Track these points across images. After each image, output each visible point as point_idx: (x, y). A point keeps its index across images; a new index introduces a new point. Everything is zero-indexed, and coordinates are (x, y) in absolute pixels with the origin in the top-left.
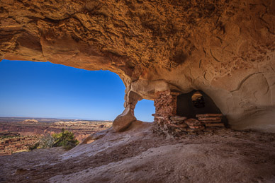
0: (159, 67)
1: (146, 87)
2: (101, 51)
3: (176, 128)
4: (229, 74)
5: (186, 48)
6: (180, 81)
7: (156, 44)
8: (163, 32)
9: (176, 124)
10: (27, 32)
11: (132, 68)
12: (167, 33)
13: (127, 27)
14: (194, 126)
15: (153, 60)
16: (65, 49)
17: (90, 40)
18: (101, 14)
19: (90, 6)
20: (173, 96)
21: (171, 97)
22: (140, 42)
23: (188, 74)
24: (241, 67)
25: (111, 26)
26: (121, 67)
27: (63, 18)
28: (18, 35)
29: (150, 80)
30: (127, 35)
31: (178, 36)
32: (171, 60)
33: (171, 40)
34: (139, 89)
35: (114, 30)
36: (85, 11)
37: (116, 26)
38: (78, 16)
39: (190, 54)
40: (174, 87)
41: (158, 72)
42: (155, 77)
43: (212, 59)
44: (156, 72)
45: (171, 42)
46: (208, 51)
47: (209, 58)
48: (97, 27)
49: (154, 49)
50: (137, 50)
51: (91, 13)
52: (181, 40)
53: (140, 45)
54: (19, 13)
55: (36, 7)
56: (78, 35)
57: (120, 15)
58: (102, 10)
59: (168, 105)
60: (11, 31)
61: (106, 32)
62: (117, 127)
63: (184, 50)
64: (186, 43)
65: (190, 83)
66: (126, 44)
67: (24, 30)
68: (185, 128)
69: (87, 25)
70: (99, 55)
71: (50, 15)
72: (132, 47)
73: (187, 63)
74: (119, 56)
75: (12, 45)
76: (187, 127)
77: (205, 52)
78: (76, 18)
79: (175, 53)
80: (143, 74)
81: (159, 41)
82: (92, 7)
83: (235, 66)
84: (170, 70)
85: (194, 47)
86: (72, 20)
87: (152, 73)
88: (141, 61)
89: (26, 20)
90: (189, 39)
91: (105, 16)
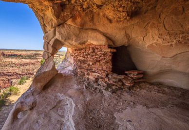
3: (114, 85)
4: (171, 45)
5: (149, 6)
6: (117, 36)
9: (116, 82)
23: (129, 32)
24: (185, 43)
39: (145, 13)
42: (89, 25)
43: (162, 25)
47: (159, 23)
63: (145, 7)
65: (126, 40)
76: (123, 84)
77: (160, 16)
87: (87, 19)
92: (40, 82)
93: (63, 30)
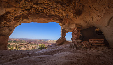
0: (72, 18)
1: (68, 27)
2: (47, 16)
3: (78, 45)
4: (102, 17)
5: (80, 7)
6: (81, 23)
7: (66, 8)
8: (66, 3)
9: (77, 43)
10: (24, 15)
11: (62, 20)
12: (68, 3)
13: (51, 5)
14: (85, 44)
15: (68, 15)
16: (35, 17)
17: (41, 12)
18: (40, 3)
19: (35, 2)
20: (78, 30)
21: (77, 31)
22: (58, 9)
23: (85, 19)
24: (107, 13)
25: (45, 6)
26: (57, 20)
27: (30, 8)
28: (22, 16)
29: (69, 24)
30: (52, 8)
31: (74, 3)
32: (74, 14)
33: (72, 5)
34: (65, 28)
35: (47, 7)
36: (34, 4)
37: (46, 6)
38: (33, 6)
39: (83, 9)
40: (78, 26)
41: (73, 20)
42: (71, 22)
43: (94, 10)
44: (71, 20)
45: (72, 6)
46: (91, 6)
48: (41, 8)
49: (66, 11)
50: (60, 12)
51: (37, 4)
52: (76, 4)
53: (59, 10)
54: (19, 10)
55: (22, 7)
56: (37, 12)
57: (45, 2)
58: (39, 2)
59: (75, 35)
60: (20, 15)
61: (45, 9)
62: (58, 43)
63: (79, 8)
64: (79, 5)
65: (86, 24)
66: (54, 11)
67: (23, 14)
68: (81, 45)
69: (37, 8)
70: (46, 17)
71: (26, 8)
72: (57, 12)
73: (83, 14)
74: (54, 16)
75: (21, 19)
76: (82, 45)
77: (90, 7)
78: (33, 7)
79: (76, 10)
80: (66, 22)
81: (66, 7)
82: (36, 2)
83: (105, 12)
84: (77, 18)
85: (84, 6)
86: (32, 8)
87: (70, 20)
88: (64, 16)
89: (22, 11)
90: (80, 2)
91: (41, 4)
92: (58, 42)
93: (64, 26)
